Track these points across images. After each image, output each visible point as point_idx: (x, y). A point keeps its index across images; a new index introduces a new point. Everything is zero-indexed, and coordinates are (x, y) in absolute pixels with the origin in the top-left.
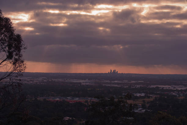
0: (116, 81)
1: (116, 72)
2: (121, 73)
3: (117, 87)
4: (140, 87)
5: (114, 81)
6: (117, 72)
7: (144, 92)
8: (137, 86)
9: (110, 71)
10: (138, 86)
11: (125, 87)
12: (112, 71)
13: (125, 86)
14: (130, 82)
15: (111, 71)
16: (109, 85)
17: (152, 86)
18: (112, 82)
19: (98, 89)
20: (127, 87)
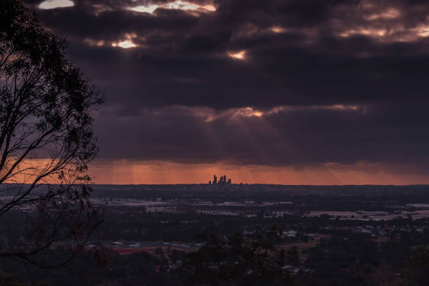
0: (227, 204)
1: (227, 181)
2: (239, 183)
3: (230, 216)
4: (285, 215)
5: (223, 202)
6: (230, 180)
7: (294, 229)
8: (278, 213)
9: (212, 180)
10: (280, 214)
11: (250, 216)
12: (218, 180)
13: (249, 213)
14: (261, 203)
15: (215, 178)
16: (212, 212)
17: (313, 214)
18: (219, 205)
19: (186, 222)
20: (255, 215)
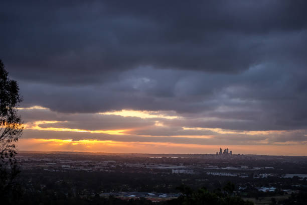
0: (229, 168)
1: (229, 152)
2: (237, 154)
3: (230, 176)
4: (268, 177)
5: (225, 167)
6: (231, 152)
7: (274, 186)
8: (263, 175)
9: (219, 152)
10: (265, 175)
11: (244, 177)
12: (223, 151)
13: (243, 175)
14: (252, 168)
15: (221, 150)
16: (218, 174)
17: (288, 176)
18: (223, 168)
19: (200, 180)
20: (247, 176)
